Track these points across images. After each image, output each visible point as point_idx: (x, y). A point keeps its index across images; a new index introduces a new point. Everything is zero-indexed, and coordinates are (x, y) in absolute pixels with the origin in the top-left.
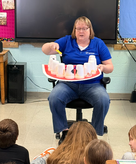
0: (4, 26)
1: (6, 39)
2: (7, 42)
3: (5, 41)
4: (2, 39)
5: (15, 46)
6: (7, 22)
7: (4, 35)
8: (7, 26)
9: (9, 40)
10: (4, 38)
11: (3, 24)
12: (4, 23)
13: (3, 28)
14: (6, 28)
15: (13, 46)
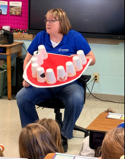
0: (19, 16)
1: (21, 30)
2: (21, 34)
3: (19, 32)
4: (17, 30)
5: (29, 38)
6: (22, 12)
7: (18, 26)
8: (22, 16)
9: (23, 31)
10: (19, 30)
11: (17, 14)
12: (19, 13)
13: (18, 18)
14: (21, 18)
15: (28, 38)
